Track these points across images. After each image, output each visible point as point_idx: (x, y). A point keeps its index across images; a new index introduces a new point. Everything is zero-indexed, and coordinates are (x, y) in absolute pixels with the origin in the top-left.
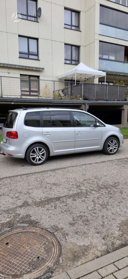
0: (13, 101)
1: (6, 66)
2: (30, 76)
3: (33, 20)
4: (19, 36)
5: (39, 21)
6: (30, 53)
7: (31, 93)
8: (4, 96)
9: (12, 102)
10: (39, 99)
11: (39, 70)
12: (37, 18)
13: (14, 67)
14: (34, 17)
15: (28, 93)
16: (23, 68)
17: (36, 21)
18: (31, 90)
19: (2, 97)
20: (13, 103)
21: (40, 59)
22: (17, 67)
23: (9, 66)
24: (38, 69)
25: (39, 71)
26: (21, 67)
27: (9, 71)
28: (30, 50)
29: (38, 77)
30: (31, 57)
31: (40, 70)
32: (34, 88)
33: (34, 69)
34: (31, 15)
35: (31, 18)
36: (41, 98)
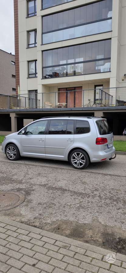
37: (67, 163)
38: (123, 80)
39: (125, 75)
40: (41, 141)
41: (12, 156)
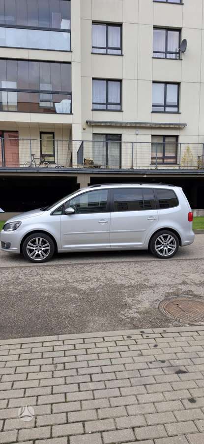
0: (146, 173)
1: (134, 125)
2: (165, 137)
3: (174, 57)
4: (154, 82)
5: (182, 57)
6: (167, 104)
7: (165, 161)
8: (135, 168)
9: (144, 174)
10: (180, 169)
11: (179, 127)
12: (180, 54)
13: (144, 126)
14: (176, 53)
15: (161, 161)
16: (157, 126)
17: (178, 58)
18: (166, 155)
19: (132, 169)
20: (145, 176)
21: (181, 111)
22: (148, 125)
23: (138, 125)
24: (177, 127)
25: (179, 129)
26: (154, 126)
27: (137, 132)
28: (167, 101)
29: (177, 137)
30: (168, 109)
31: (181, 127)
32: (170, 152)
33: (172, 126)
34: (172, 51)
35: (172, 55)
36: (183, 168)
37: (149, 252)
38: (84, 129)
39: (87, 122)
40: (102, 223)
41: (40, 254)
